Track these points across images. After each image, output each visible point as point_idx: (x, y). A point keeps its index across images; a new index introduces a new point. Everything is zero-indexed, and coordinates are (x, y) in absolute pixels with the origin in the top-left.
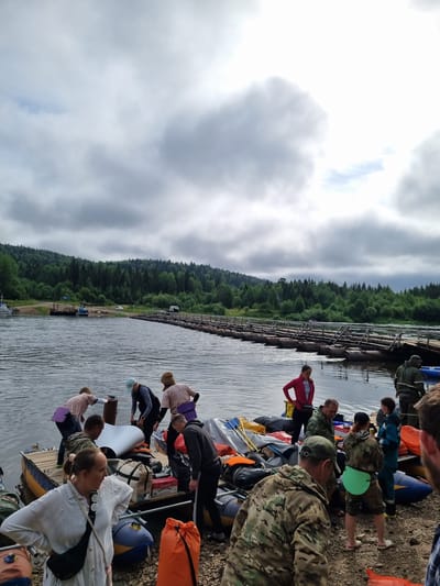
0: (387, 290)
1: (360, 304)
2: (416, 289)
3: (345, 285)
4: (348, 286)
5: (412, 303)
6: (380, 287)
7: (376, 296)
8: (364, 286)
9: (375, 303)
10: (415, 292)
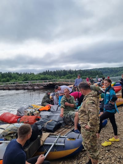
0: (33, 74)
1: (26, 78)
2: (40, 73)
3: (21, 73)
4: (22, 73)
5: (40, 77)
6: (31, 73)
7: (30, 76)
8: (27, 73)
9: (30, 78)
10: (40, 74)
